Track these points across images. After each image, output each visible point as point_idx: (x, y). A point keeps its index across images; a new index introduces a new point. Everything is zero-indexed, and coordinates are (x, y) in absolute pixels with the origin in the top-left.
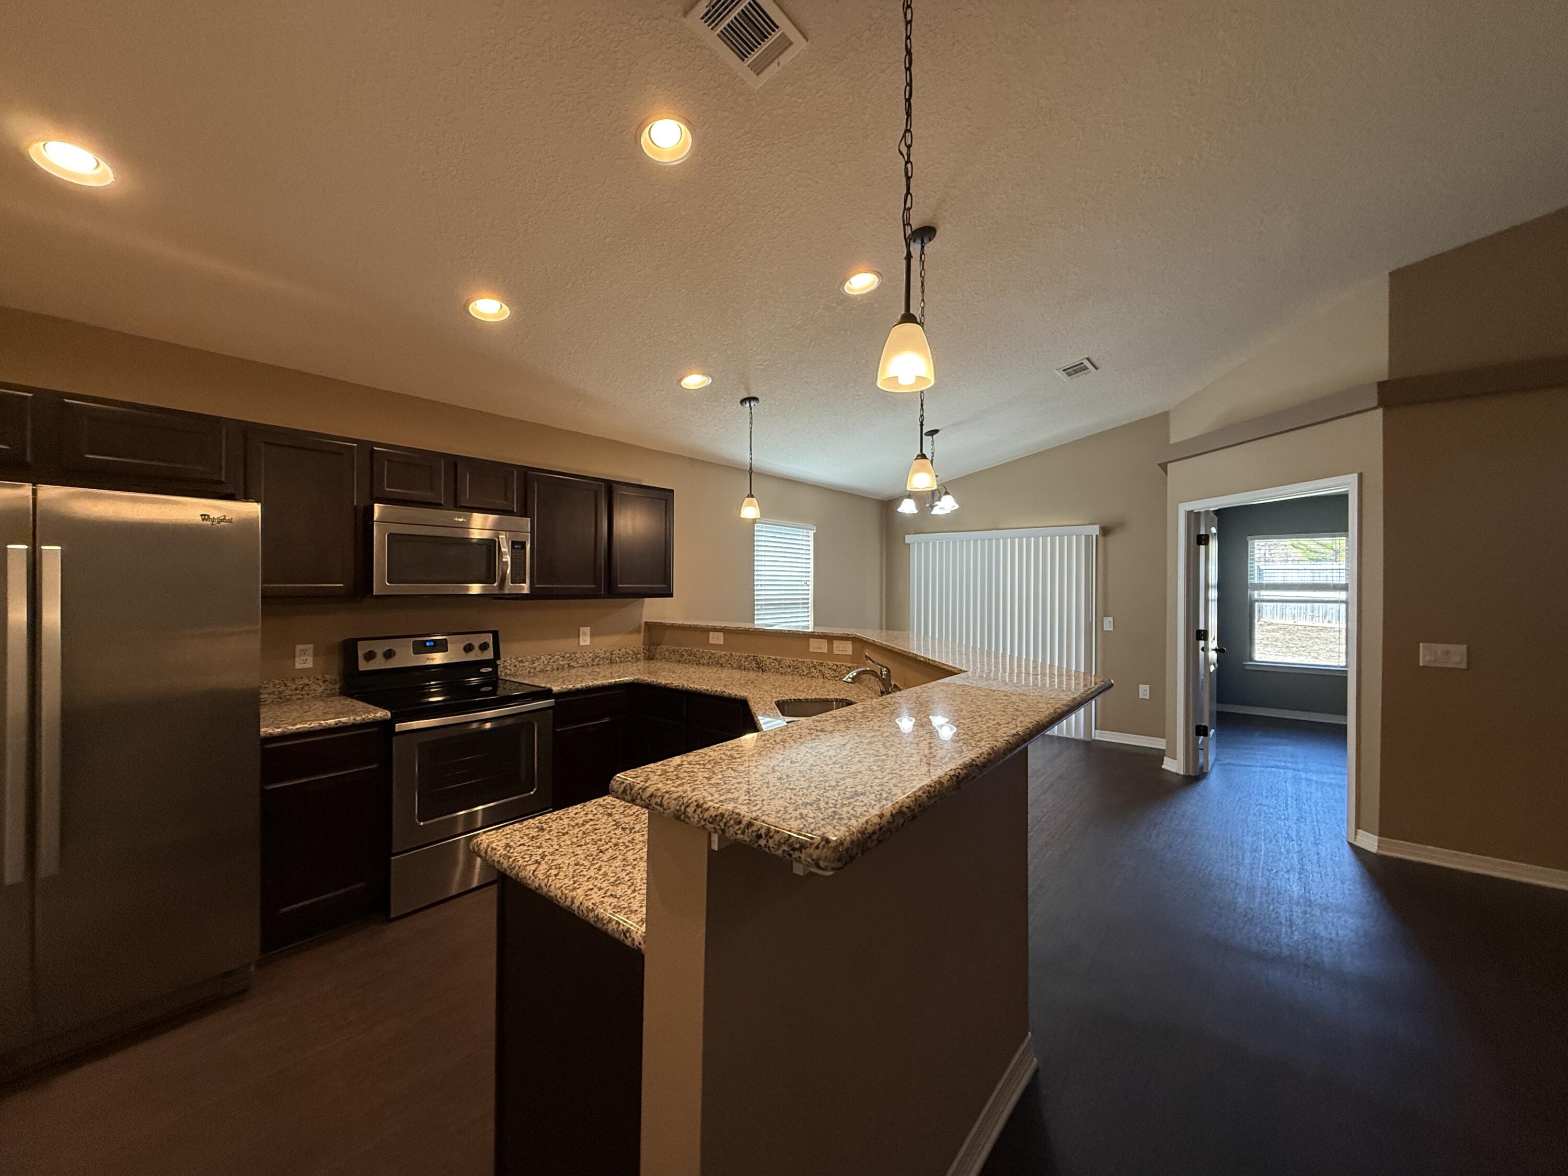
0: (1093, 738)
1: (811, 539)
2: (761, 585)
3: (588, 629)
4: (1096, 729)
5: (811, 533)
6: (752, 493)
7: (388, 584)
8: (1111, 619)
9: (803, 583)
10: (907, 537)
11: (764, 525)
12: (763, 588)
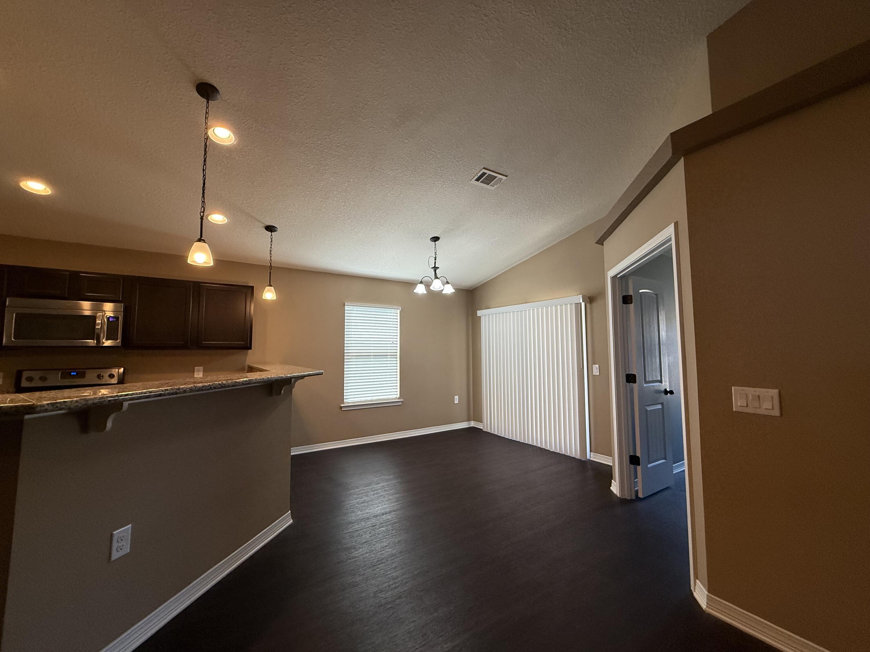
0: (588, 458)
1: (399, 315)
2: (351, 344)
3: (201, 368)
4: (591, 452)
5: (399, 311)
6: (271, 284)
7: (14, 340)
8: (597, 366)
9: (391, 342)
10: (478, 312)
11: (355, 307)
12: (352, 345)
